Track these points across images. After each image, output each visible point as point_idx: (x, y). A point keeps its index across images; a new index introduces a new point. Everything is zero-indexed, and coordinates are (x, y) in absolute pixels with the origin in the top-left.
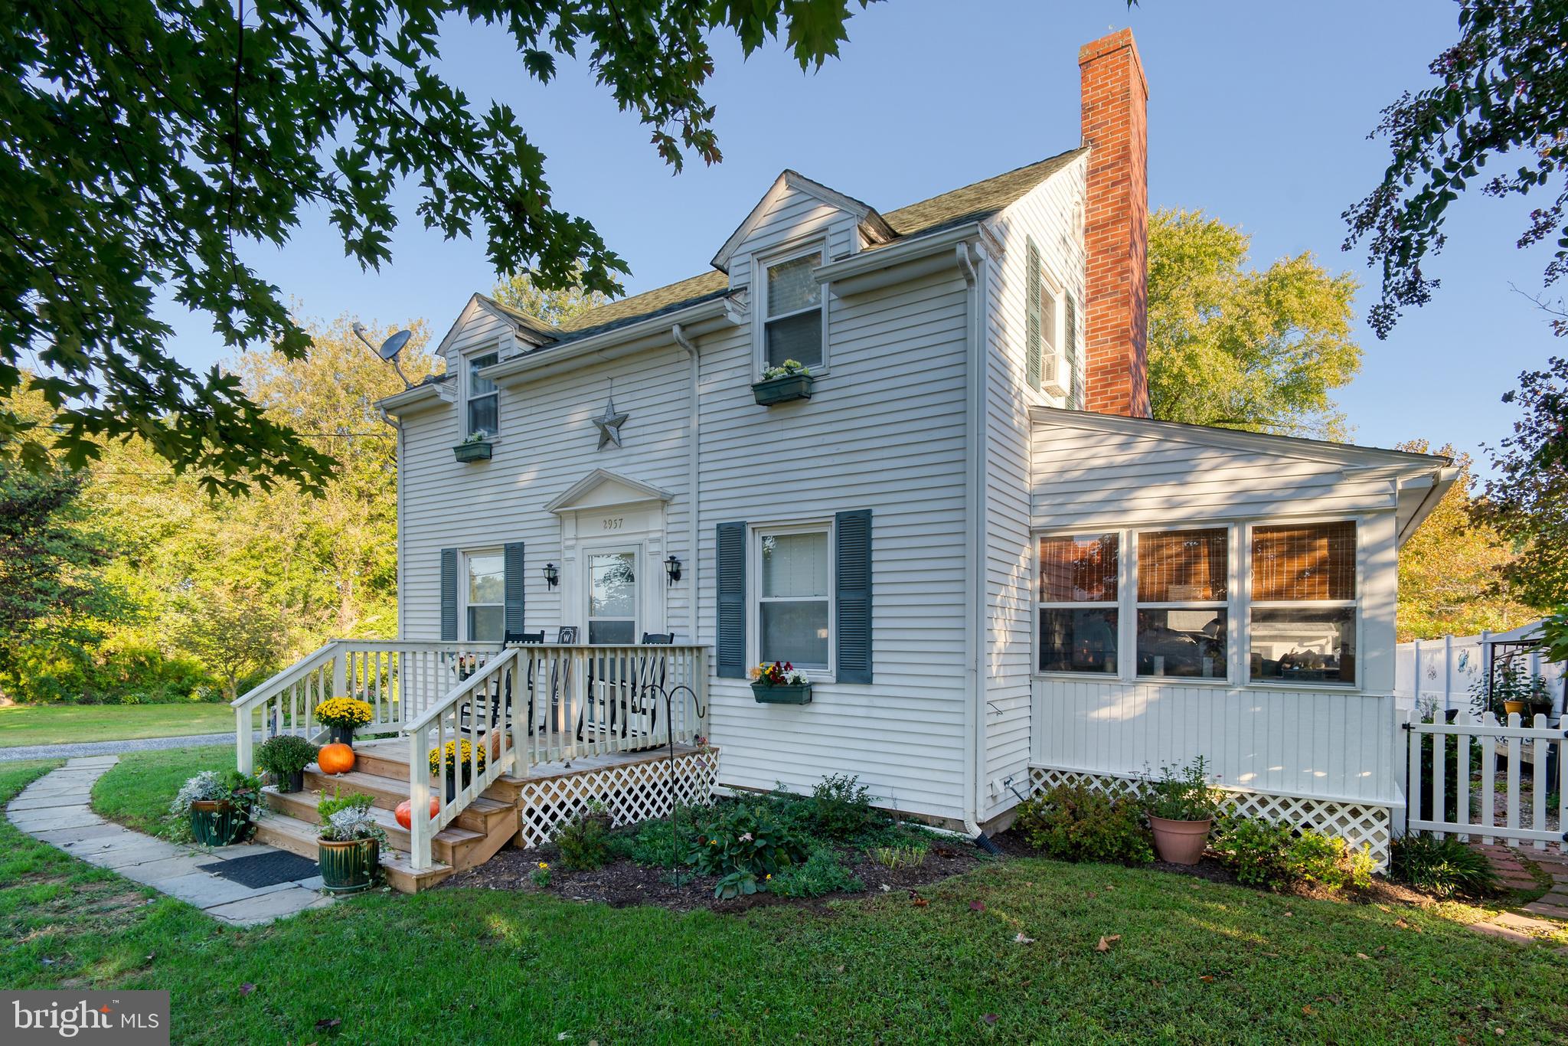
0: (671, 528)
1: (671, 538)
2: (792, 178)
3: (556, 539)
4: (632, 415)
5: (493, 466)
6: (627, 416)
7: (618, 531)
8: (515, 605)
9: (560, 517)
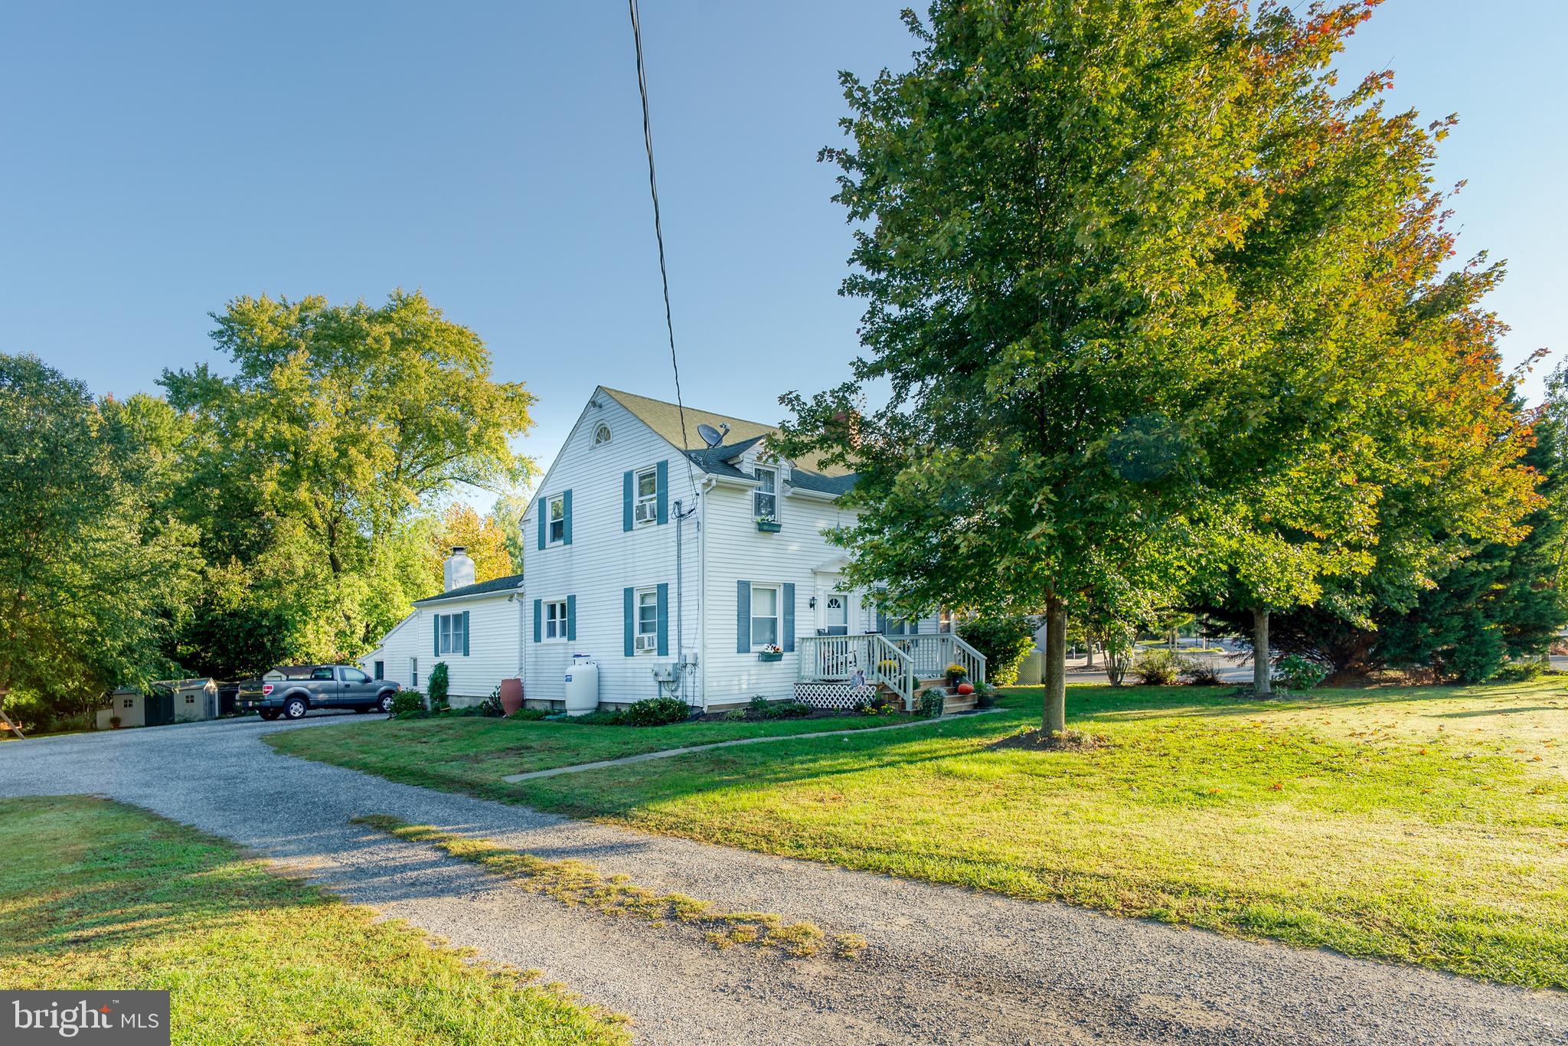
3: (813, 585)
5: (777, 538)
8: (789, 617)
9: (815, 573)
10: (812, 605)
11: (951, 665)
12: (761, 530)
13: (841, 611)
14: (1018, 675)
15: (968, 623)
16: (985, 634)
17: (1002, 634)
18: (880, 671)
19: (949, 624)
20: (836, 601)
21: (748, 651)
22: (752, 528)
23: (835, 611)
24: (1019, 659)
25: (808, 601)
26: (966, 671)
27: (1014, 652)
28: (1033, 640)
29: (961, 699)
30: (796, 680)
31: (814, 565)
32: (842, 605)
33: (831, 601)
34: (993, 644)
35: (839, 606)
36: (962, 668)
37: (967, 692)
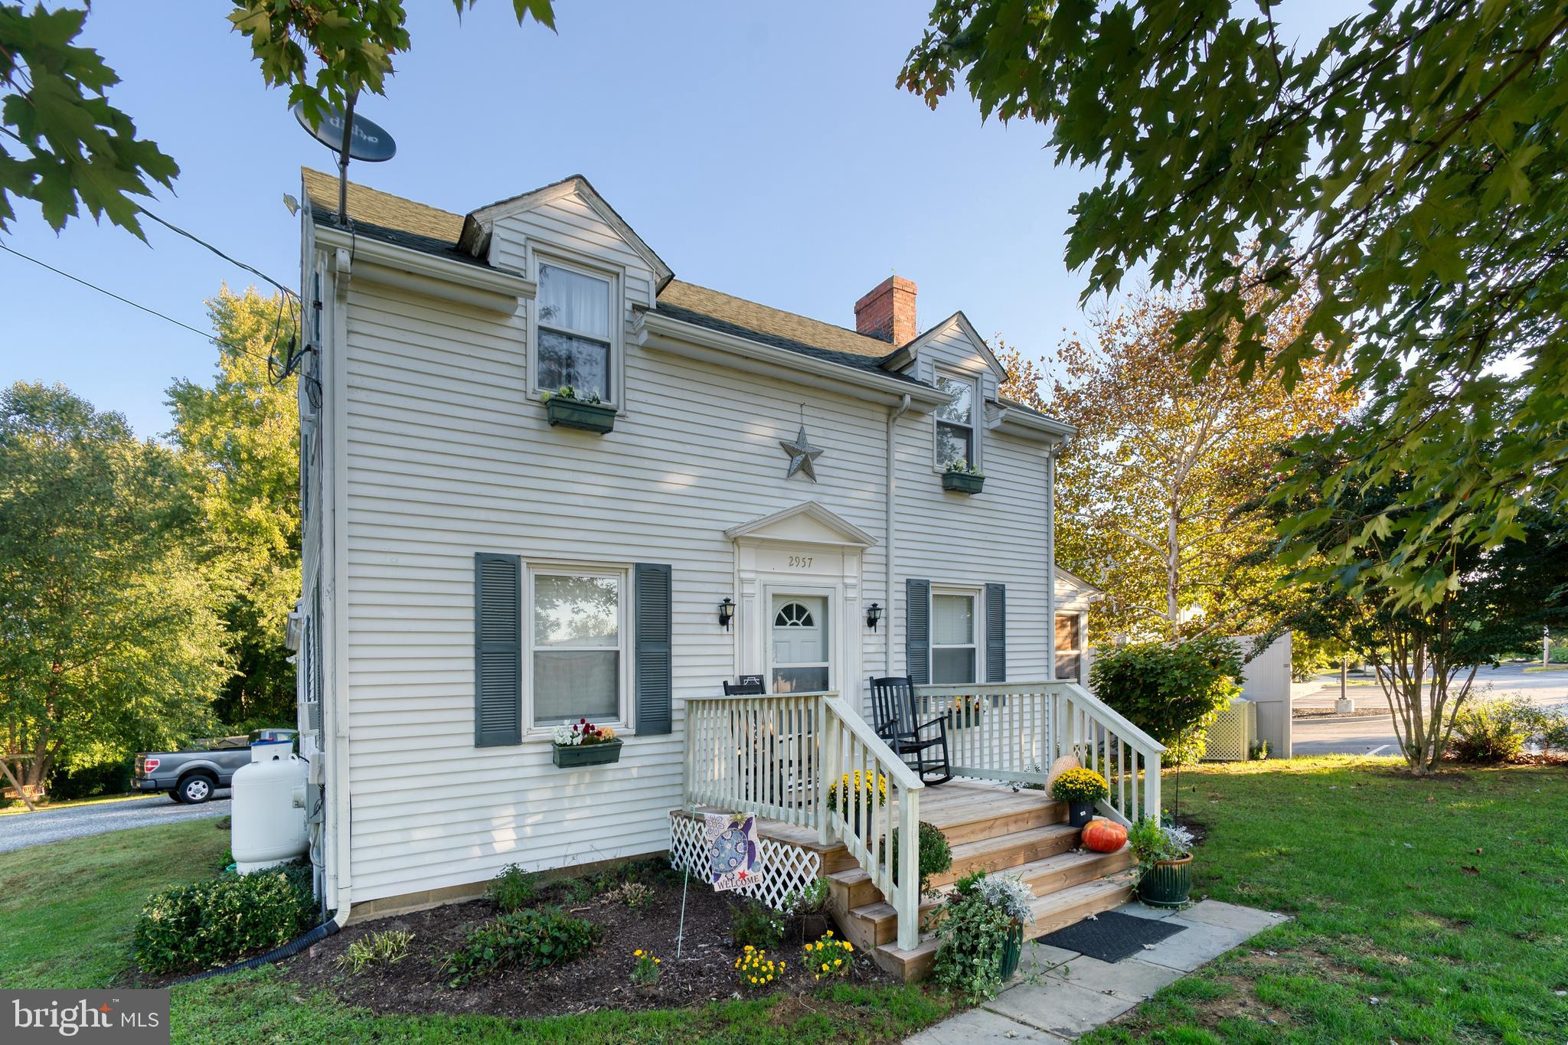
0: (866, 576)
1: (866, 585)
2: (961, 318)
3: (728, 568)
4: (826, 452)
5: (605, 446)
6: (820, 453)
7: (806, 571)
8: (653, 649)
9: (734, 540)
10: (724, 620)
11: (1067, 767)
12: (555, 423)
13: (813, 633)
14: (1208, 746)
15: (1114, 655)
16: (1145, 671)
17: (1177, 673)
18: (832, 806)
19: (1077, 658)
20: (801, 610)
21: (514, 738)
22: (529, 416)
23: (796, 634)
24: (1209, 718)
25: (714, 609)
26: (1106, 784)
27: (1202, 705)
28: (1239, 681)
29: (1087, 874)
30: (677, 804)
31: (732, 520)
32: (817, 617)
33: (788, 610)
34: (1161, 690)
35: (808, 622)
36: (1094, 774)
37: (1105, 847)
